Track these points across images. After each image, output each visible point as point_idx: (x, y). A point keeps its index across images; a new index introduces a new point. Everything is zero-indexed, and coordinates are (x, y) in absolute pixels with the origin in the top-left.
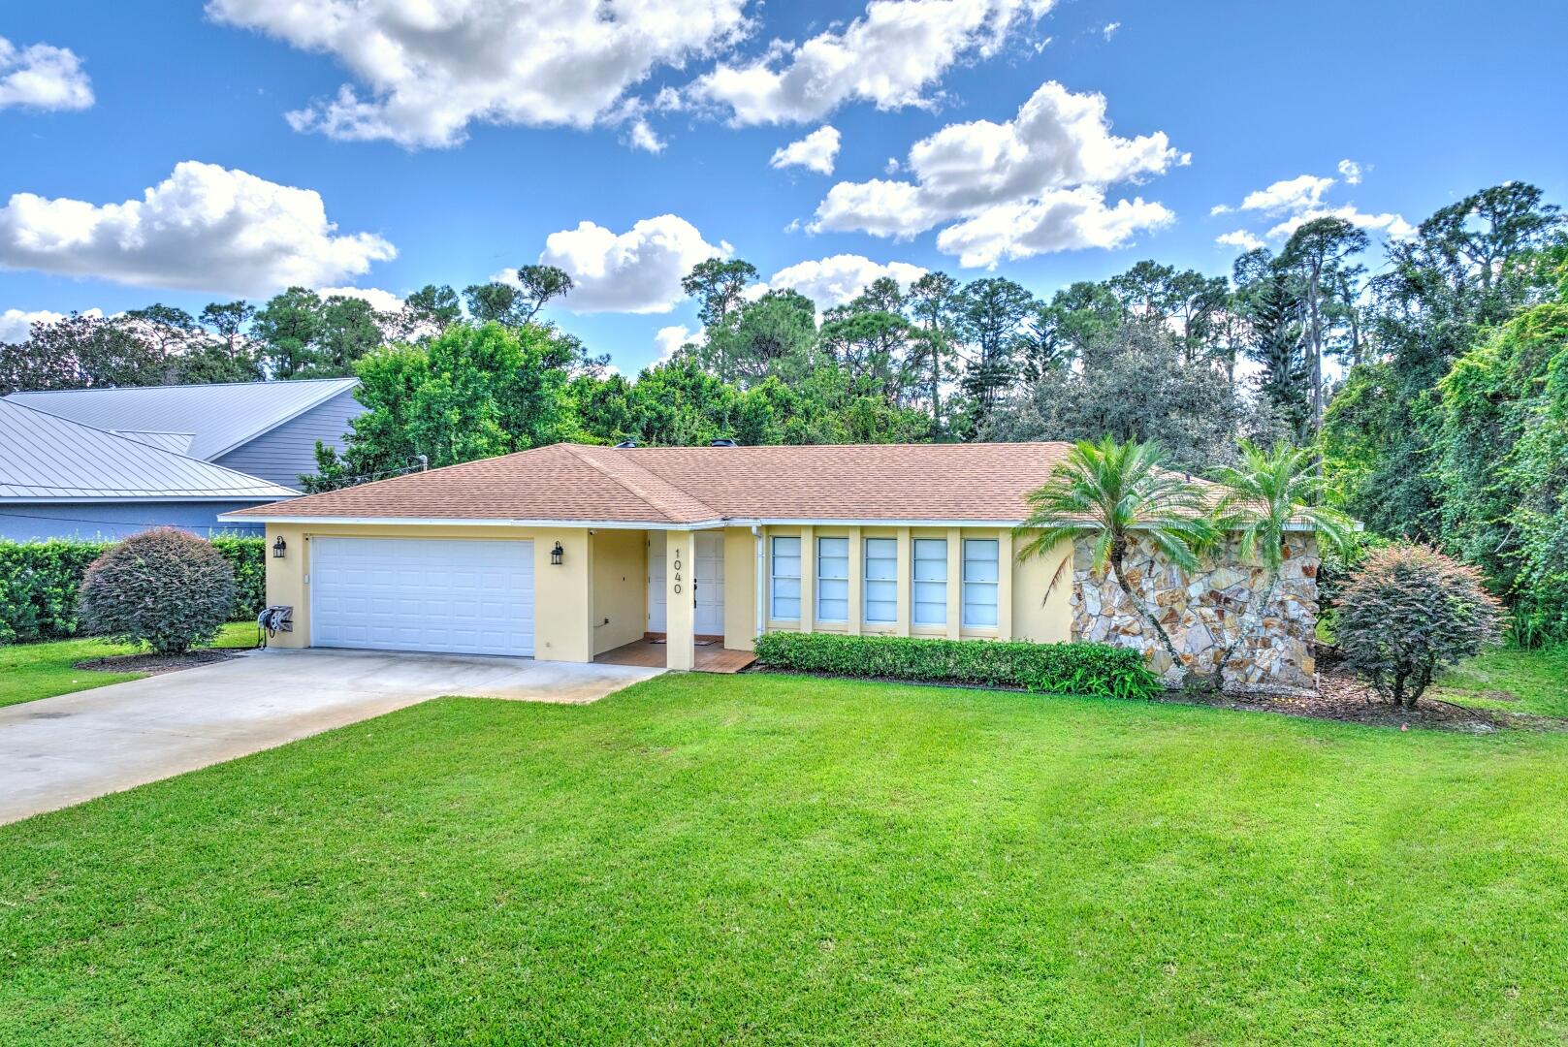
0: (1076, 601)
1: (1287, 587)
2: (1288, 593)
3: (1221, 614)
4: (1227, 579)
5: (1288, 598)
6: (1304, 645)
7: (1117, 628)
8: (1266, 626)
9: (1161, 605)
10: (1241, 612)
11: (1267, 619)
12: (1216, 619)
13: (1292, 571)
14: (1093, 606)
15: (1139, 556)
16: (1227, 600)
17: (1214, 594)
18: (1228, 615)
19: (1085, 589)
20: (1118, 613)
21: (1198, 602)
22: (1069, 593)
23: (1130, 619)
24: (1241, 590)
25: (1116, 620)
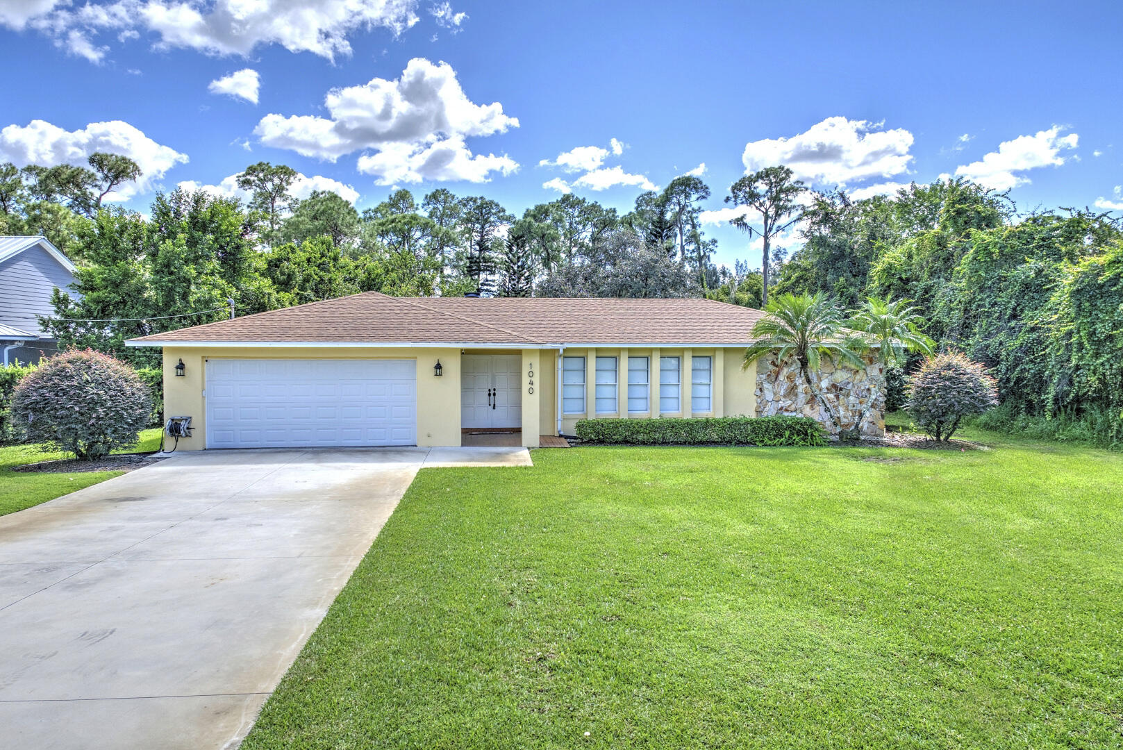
0: (759, 393)
1: (872, 380)
2: (872, 384)
3: (837, 397)
4: (842, 376)
5: (872, 386)
6: (879, 413)
7: (782, 408)
8: (861, 403)
9: (806, 393)
10: (848, 395)
11: (861, 399)
12: (835, 400)
13: (874, 371)
14: (769, 396)
15: (795, 365)
16: (841, 389)
17: (834, 386)
18: (841, 397)
19: (765, 385)
20: (783, 399)
21: (826, 391)
22: (753, 388)
23: (789, 402)
24: (849, 383)
25: (781, 404)
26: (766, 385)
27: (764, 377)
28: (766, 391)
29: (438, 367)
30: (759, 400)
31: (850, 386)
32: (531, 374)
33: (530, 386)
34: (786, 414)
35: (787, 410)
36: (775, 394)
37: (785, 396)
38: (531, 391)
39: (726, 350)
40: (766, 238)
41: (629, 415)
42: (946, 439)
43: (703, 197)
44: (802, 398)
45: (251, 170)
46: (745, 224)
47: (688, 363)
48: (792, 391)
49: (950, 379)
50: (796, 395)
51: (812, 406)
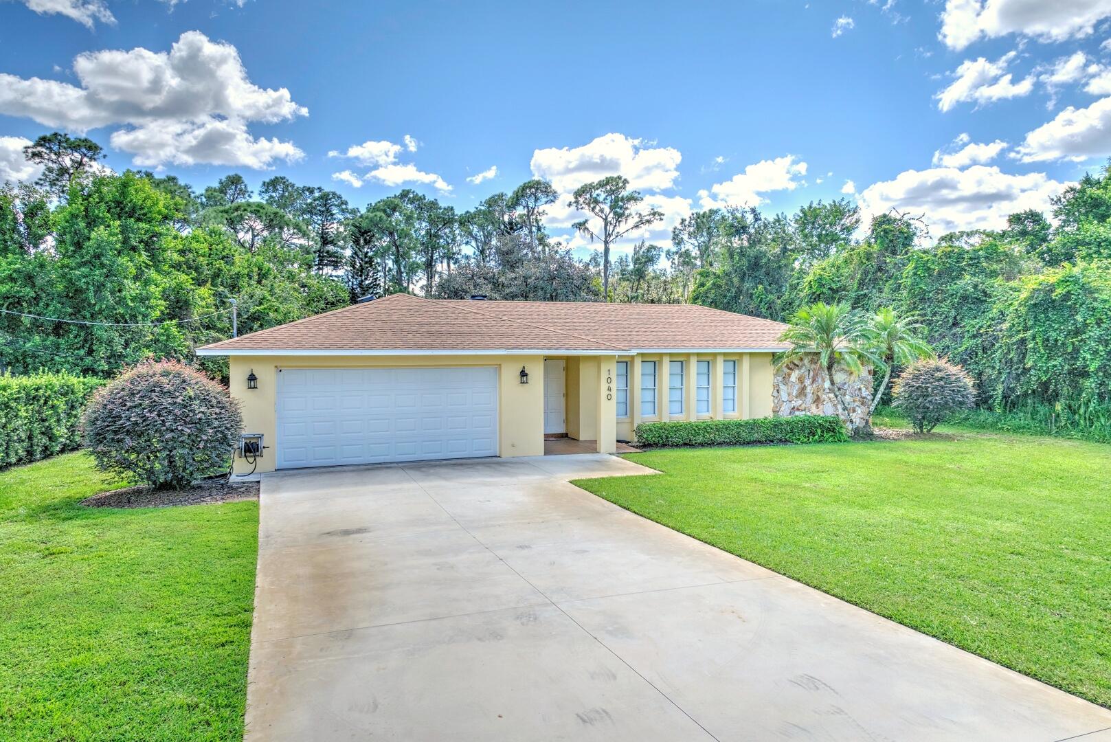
0: (776, 394)
1: (862, 380)
2: (862, 384)
5: (862, 386)
7: (794, 408)
8: (854, 401)
9: (813, 393)
10: (845, 395)
13: (864, 372)
14: (784, 396)
15: (804, 367)
16: (840, 389)
20: (795, 399)
21: (828, 391)
22: (770, 390)
23: (800, 402)
24: (845, 383)
25: (794, 404)
26: (782, 387)
27: (780, 379)
28: (782, 392)
29: (523, 374)
30: (776, 401)
31: (846, 386)
32: (609, 380)
33: (609, 392)
34: (797, 413)
35: (798, 410)
36: (789, 395)
37: (796, 397)
38: (609, 397)
39: (751, 354)
40: (606, 243)
41: (670, 418)
42: (929, 431)
43: (552, 201)
44: (810, 398)
45: (43, 141)
46: (586, 229)
47: (720, 366)
48: (802, 393)
49: (941, 379)
50: (805, 396)
51: (817, 405)
